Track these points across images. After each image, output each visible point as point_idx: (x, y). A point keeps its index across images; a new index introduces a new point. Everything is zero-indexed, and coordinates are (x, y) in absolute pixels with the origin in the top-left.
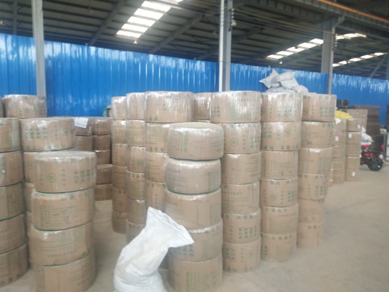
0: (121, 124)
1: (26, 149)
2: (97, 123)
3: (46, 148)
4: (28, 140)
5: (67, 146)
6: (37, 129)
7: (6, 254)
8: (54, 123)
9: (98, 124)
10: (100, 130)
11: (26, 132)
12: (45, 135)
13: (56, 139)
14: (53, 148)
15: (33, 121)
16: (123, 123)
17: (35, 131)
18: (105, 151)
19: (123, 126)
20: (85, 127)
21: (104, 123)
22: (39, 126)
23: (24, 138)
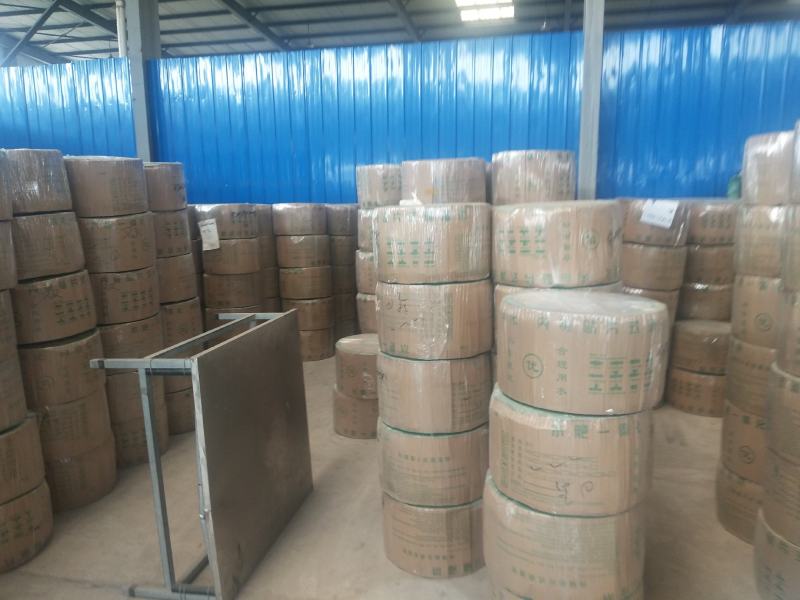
0: (768, 219)
1: (498, 278)
2: (702, 214)
3: (539, 279)
4: (504, 259)
5: (592, 277)
6: (524, 231)
7: (443, 511)
8: (564, 214)
9: (706, 215)
10: (710, 233)
11: (501, 238)
12: (541, 246)
13: (567, 258)
14: (556, 281)
15: (517, 211)
16: (775, 214)
17: (518, 236)
18: (717, 288)
19: (776, 224)
20: (668, 224)
21: (722, 215)
22: (528, 223)
23: (496, 250)
